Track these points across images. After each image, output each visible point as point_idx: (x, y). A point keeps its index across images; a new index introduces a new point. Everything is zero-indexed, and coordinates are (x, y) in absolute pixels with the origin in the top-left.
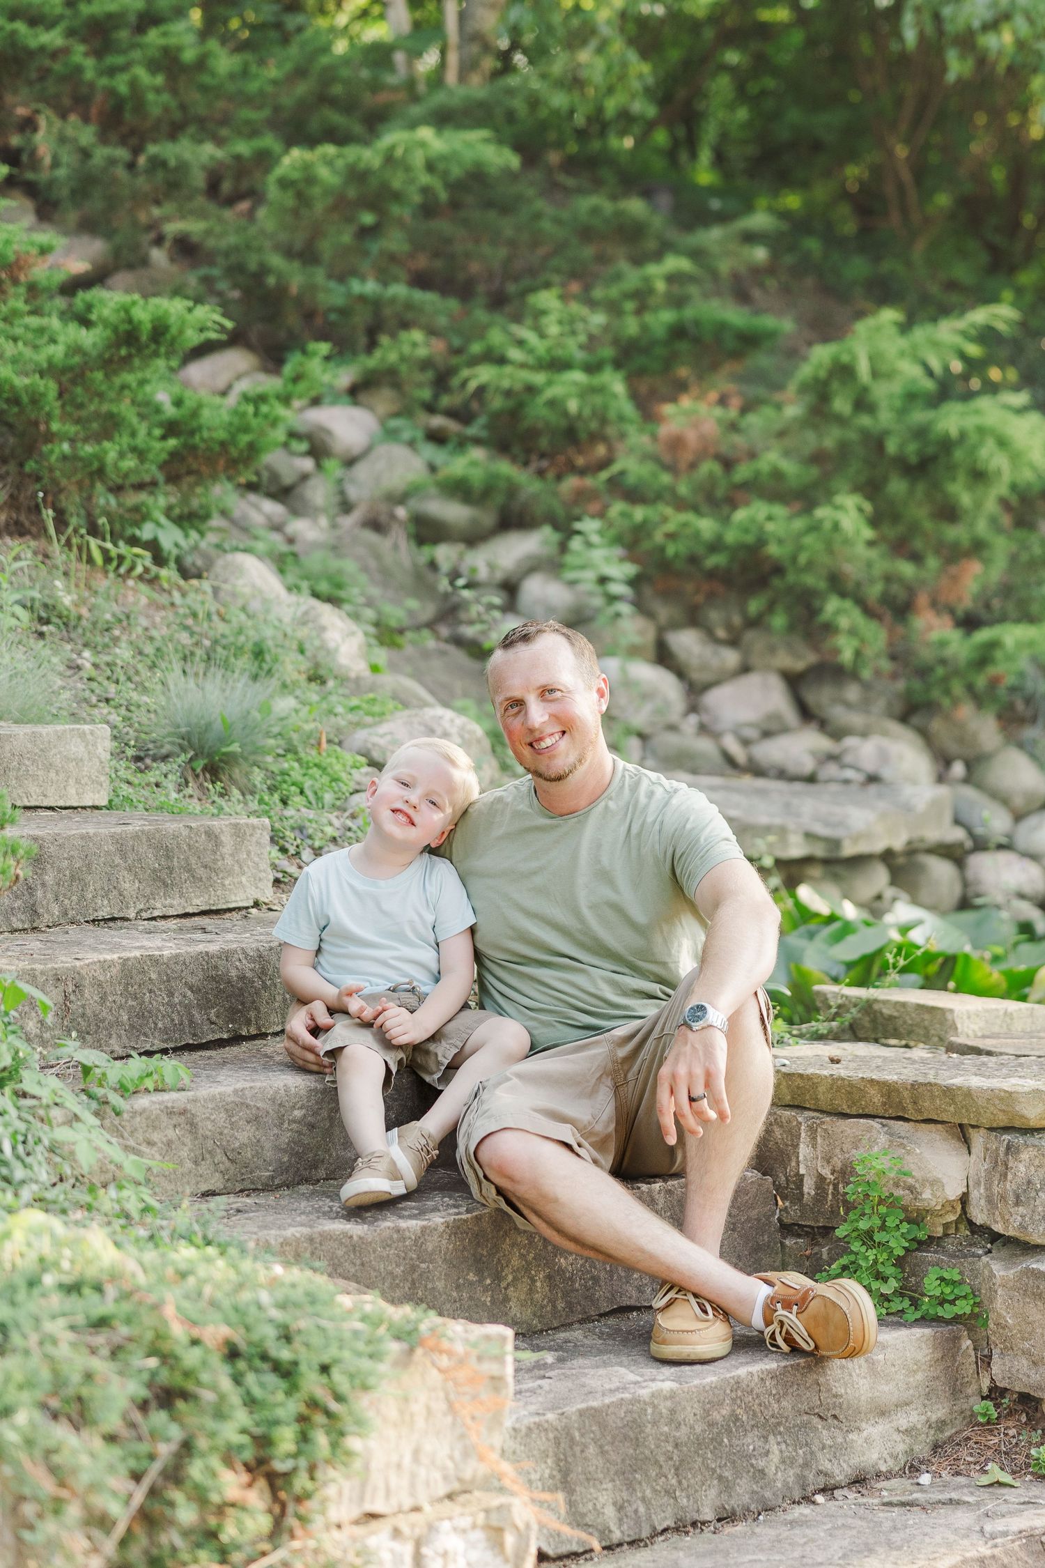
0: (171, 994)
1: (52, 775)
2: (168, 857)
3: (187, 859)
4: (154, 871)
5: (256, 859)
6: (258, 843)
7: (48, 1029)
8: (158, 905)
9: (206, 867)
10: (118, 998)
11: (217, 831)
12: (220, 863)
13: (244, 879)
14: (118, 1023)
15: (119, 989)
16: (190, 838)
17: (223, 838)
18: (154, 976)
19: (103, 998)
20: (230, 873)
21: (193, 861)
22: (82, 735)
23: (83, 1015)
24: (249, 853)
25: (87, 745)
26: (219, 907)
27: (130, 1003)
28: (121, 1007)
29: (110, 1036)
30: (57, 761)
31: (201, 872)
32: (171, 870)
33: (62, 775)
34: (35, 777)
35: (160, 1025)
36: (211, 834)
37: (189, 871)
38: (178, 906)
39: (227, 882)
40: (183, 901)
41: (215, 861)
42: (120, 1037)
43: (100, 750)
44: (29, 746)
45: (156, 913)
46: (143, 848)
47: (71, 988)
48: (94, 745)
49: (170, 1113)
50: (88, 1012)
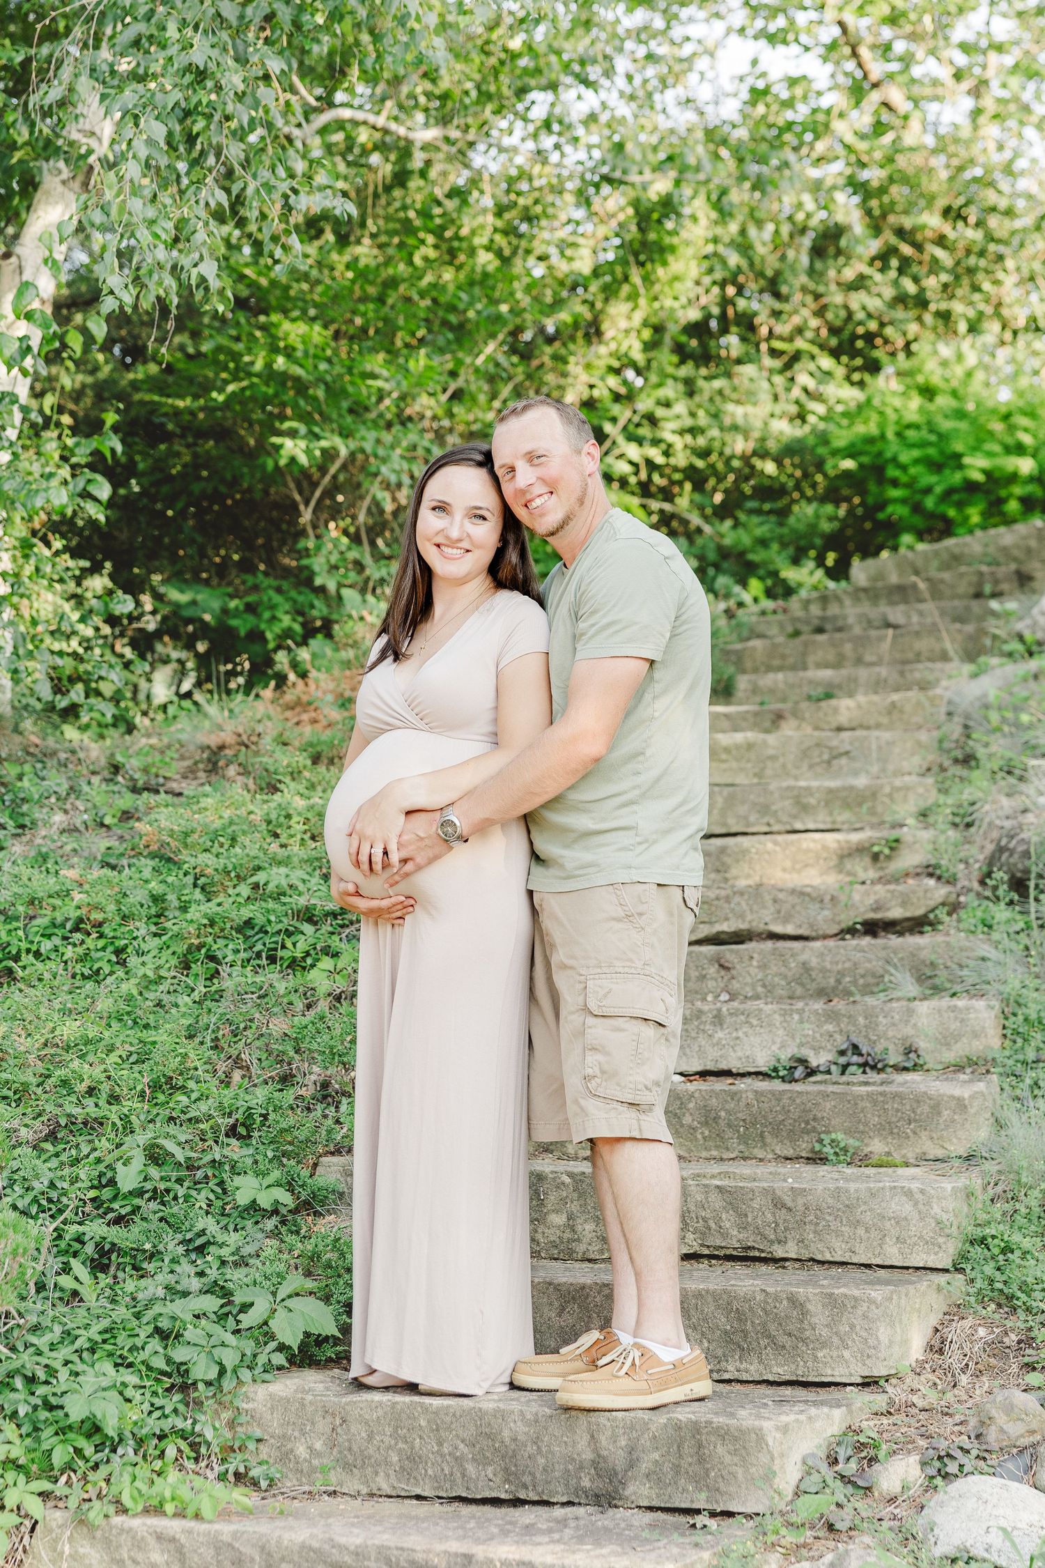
0: (440, 1444)
1: (861, 1231)
2: (740, 1320)
3: (764, 1324)
4: (726, 1332)
5: (864, 1334)
6: (865, 1317)
7: (319, 1455)
8: (730, 1368)
9: (790, 1335)
10: (387, 1440)
11: (802, 1299)
12: (808, 1333)
13: (846, 1354)
14: (388, 1463)
15: (388, 1430)
16: (766, 1302)
17: (810, 1307)
18: (423, 1423)
19: (371, 1437)
20: (824, 1345)
21: (772, 1327)
22: (909, 1194)
23: (350, 1449)
24: (852, 1327)
25: (916, 1204)
26: (810, 1379)
27: (400, 1445)
28: (390, 1447)
29: (377, 1473)
30: (867, 1217)
31: (783, 1339)
32: (745, 1334)
33: (874, 1234)
34: (838, 1234)
35: (430, 1472)
36: (793, 1300)
37: (769, 1337)
38: (753, 1370)
39: (820, 1354)
40: (761, 1368)
41: (802, 1330)
42: (388, 1476)
43: (936, 1209)
44: (830, 1201)
45: (726, 1376)
46: (709, 1309)
47: (338, 1422)
48: (928, 1204)
49: (159, 1537)
50: (355, 1448)
